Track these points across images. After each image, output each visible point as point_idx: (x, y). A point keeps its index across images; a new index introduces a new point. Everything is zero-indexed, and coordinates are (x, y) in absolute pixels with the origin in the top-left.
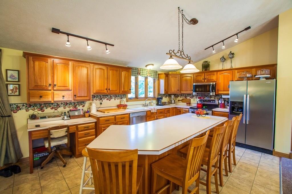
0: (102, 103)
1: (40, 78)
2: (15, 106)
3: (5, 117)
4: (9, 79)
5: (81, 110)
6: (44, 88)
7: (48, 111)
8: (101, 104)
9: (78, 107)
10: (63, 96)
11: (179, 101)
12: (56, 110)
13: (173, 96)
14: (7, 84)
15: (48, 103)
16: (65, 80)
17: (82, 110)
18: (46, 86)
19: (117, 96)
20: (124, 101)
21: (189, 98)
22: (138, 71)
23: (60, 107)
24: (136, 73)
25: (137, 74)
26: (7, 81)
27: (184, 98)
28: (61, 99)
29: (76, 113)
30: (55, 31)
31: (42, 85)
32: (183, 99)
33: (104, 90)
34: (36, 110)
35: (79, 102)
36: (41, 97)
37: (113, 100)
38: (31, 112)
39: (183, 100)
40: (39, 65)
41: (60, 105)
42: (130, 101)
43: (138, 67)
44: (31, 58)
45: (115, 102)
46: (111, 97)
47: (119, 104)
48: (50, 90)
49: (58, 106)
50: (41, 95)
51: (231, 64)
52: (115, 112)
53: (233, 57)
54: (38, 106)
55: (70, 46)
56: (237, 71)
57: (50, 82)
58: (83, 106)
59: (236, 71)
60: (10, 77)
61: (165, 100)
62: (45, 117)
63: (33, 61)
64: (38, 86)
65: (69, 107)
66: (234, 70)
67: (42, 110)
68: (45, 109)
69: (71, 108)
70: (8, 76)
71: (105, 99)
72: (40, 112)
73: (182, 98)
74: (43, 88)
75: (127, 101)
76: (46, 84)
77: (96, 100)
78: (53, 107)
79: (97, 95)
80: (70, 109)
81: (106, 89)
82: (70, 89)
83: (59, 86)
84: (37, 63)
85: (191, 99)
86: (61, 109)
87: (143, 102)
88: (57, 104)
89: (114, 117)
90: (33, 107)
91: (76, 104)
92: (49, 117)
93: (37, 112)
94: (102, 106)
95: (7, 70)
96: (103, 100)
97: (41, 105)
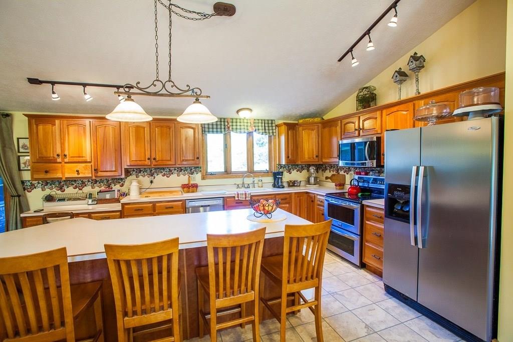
0: (154, 181)
1: (46, 147)
2: (29, 184)
3: (15, 196)
4: (21, 150)
5: (116, 192)
6: (51, 160)
7: (70, 191)
8: (152, 182)
9: (113, 186)
10: (78, 171)
11: (327, 178)
12: (80, 189)
13: (312, 170)
14: (19, 156)
15: (69, 181)
16: (80, 148)
17: (119, 191)
18: (54, 157)
19: (182, 170)
20: (197, 178)
21: (342, 173)
22: (226, 124)
23: (86, 186)
24: (221, 128)
25: (225, 129)
26: (19, 152)
27: (335, 173)
28: (76, 175)
29: (108, 196)
30: (33, 81)
31: (49, 156)
32: (333, 175)
33: (145, 161)
34: (54, 190)
35: (115, 179)
36: (46, 172)
37: (174, 177)
38: (48, 192)
39: (334, 178)
40: (44, 129)
41: (86, 183)
42: (210, 178)
43: (225, 117)
44: (34, 120)
45: (178, 180)
46: (170, 171)
47: (186, 182)
48: (60, 163)
49: (84, 185)
50: (48, 170)
51: (417, 86)
52: (161, 196)
53: (422, 67)
54: (57, 184)
55: (59, 98)
56: (424, 103)
57: (59, 151)
58: (122, 186)
59: (422, 102)
60: (22, 147)
61: (295, 175)
62: (63, 200)
63: (36, 125)
64: (43, 157)
65: (100, 187)
66: (416, 102)
67: (61, 189)
68: (66, 188)
69: (103, 188)
70: (20, 146)
71: (160, 175)
72: (59, 192)
73: (332, 173)
74: (49, 160)
75: (203, 178)
76: (53, 154)
77: (144, 176)
78: (76, 186)
79: (145, 168)
80: (100, 189)
81: (149, 159)
82: (88, 160)
83: (72, 157)
84: (41, 127)
85: (346, 175)
86: (87, 189)
87: (239, 181)
88: (82, 181)
89: (151, 205)
90: (51, 185)
91: (110, 181)
92: (69, 199)
93: (55, 192)
94: (153, 185)
95: (18, 139)
96: (156, 176)
97: (61, 183)
